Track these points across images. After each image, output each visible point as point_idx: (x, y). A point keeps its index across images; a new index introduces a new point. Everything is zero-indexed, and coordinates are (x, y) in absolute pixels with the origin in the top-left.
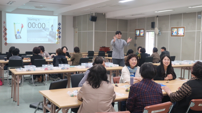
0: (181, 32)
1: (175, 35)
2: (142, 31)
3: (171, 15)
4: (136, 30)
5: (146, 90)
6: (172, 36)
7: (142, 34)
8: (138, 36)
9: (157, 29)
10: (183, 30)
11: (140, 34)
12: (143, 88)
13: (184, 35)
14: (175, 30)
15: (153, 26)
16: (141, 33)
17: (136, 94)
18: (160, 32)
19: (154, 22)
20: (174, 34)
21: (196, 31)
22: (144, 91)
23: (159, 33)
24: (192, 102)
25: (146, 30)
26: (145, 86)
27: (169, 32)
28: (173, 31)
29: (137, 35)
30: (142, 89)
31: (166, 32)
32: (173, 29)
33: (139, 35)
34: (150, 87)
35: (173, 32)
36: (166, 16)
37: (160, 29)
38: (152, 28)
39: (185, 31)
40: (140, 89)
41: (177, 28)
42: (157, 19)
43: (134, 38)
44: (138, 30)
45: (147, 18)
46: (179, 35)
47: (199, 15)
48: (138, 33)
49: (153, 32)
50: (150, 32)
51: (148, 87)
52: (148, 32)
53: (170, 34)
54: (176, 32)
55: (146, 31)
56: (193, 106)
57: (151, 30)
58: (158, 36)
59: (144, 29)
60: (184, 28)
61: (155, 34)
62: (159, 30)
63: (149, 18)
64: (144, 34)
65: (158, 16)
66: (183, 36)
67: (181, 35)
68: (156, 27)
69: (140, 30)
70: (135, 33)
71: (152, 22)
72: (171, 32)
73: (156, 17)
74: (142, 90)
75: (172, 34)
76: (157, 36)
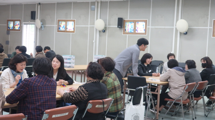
0: (70, 26)
1: (63, 30)
2: (18, 23)
3: (58, 4)
4: (8, 21)
5: (39, 84)
6: (58, 31)
7: (17, 28)
8: (12, 30)
9: (38, 22)
10: (73, 24)
11: (14, 27)
12: (36, 82)
13: (74, 30)
14: (63, 24)
15: (33, 16)
16: (16, 25)
17: (27, 88)
18: (43, 26)
19: (34, 11)
20: (61, 29)
21: (89, 26)
22: (37, 85)
23: (41, 27)
24: (89, 103)
25: (24, 21)
26: (38, 80)
27: (55, 25)
28: (60, 24)
29: (9, 28)
30: (34, 82)
31: (51, 26)
32: (60, 22)
33: (14, 29)
34: (43, 81)
35: (60, 26)
36: (51, 4)
37: (43, 21)
38: (32, 20)
39: (75, 26)
40: (33, 83)
41: (66, 21)
42: (39, 7)
43: (6, 32)
44: (11, 20)
45: (24, 5)
46: (68, 30)
47: (92, 5)
48: (11, 25)
49: (34, 25)
50: (28, 25)
51: (42, 81)
52: (26, 25)
53: (56, 29)
54: (64, 26)
55: (23, 23)
56: (90, 108)
57: (31, 22)
58: (40, 30)
59: (20, 20)
60: (74, 21)
61: (36, 28)
62: (42, 23)
63: (27, 6)
64: (20, 27)
65: (39, 4)
66: (73, 32)
67: (70, 30)
68: (37, 18)
69: (14, 21)
70: (8, 25)
71: (32, 11)
72: (57, 25)
73: (37, 4)
74: (35, 84)
75: (59, 28)
76: (38, 30)
